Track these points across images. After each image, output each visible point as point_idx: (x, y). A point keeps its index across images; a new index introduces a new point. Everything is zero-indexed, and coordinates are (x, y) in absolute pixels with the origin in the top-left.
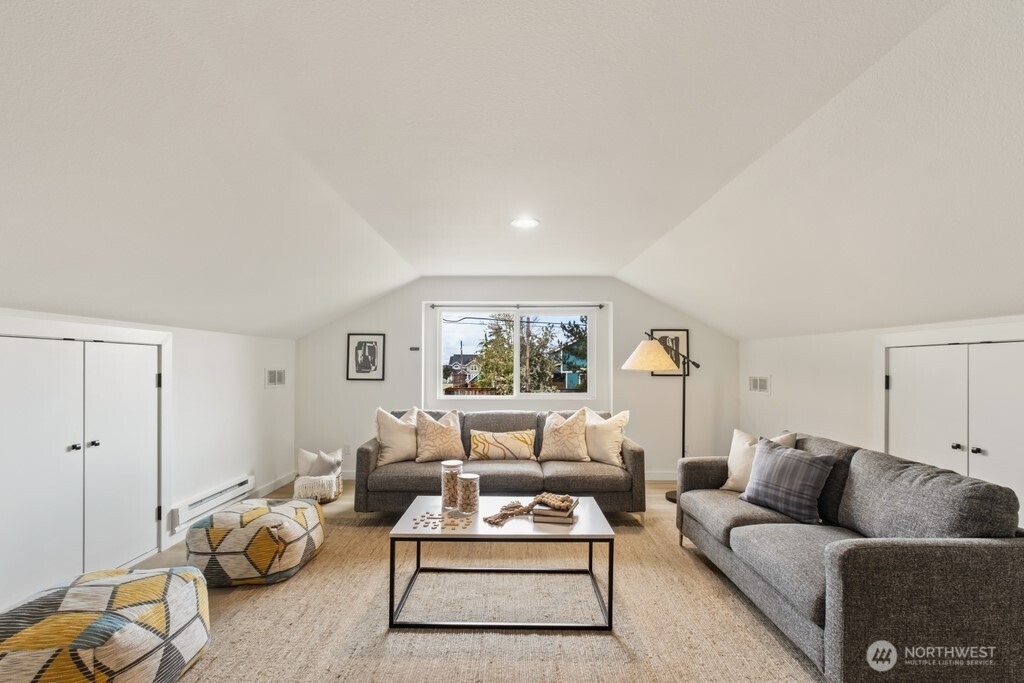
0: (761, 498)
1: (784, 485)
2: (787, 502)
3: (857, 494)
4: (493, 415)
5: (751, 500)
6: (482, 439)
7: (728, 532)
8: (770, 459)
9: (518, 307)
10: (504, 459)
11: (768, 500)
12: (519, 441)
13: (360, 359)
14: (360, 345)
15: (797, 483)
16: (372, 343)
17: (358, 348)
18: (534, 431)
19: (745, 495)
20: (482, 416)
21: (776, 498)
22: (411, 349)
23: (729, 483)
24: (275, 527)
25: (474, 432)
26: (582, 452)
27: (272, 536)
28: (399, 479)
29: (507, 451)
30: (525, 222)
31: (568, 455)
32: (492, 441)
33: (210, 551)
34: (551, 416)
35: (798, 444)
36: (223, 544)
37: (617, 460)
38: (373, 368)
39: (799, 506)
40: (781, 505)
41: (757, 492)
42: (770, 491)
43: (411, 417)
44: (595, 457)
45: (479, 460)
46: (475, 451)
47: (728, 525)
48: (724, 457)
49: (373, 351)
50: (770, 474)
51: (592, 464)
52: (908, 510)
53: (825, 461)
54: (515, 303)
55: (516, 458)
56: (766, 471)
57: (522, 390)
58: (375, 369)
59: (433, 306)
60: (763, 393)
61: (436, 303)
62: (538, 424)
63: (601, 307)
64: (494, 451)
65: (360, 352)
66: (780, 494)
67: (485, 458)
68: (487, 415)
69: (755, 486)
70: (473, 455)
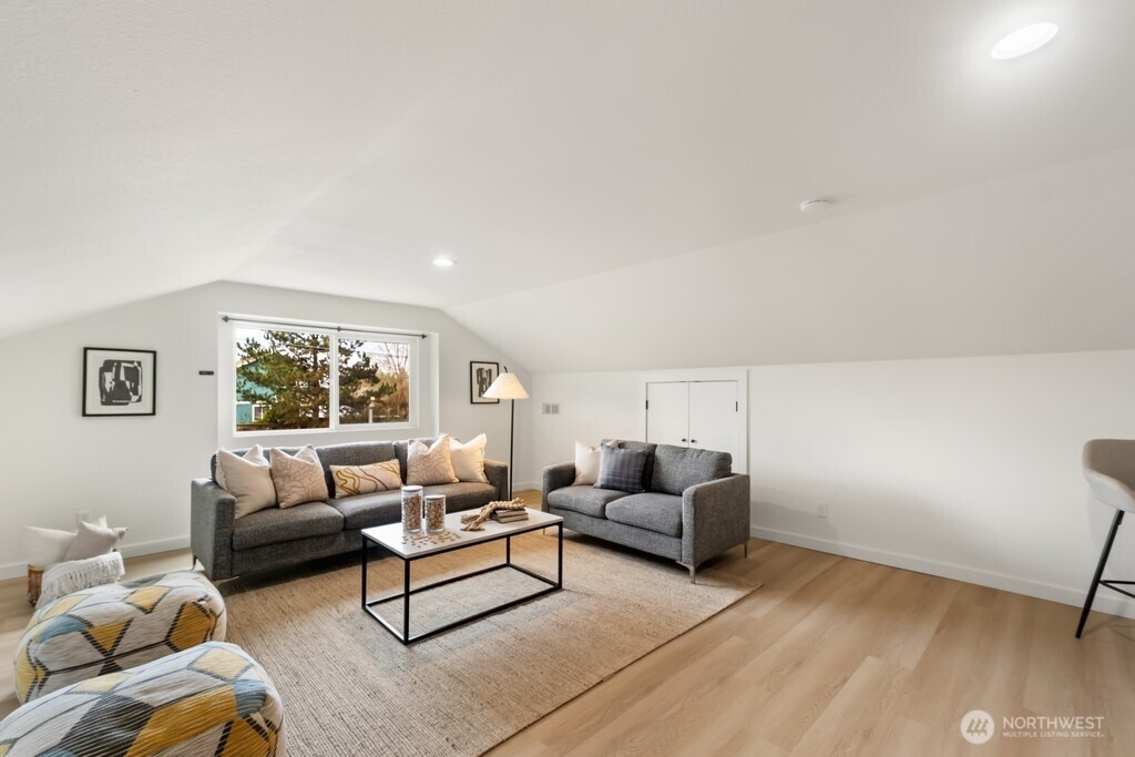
0: (611, 484)
1: (625, 472)
2: (627, 483)
3: (664, 470)
4: (350, 448)
5: (603, 487)
6: (346, 473)
7: (604, 507)
8: (614, 458)
9: (339, 329)
10: (375, 491)
11: (615, 484)
12: (387, 471)
13: (109, 385)
14: (108, 366)
15: (632, 469)
16: (132, 362)
17: (103, 370)
18: (396, 461)
19: (599, 483)
20: (338, 450)
21: (621, 482)
22: (201, 373)
23: (579, 479)
24: (202, 600)
25: (334, 468)
26: (451, 475)
27: (204, 611)
28: (279, 528)
29: (378, 483)
30: (443, 262)
31: (440, 479)
32: (362, 474)
33: (102, 657)
34: (413, 444)
35: (621, 445)
36: (123, 641)
37: (482, 477)
38: (134, 398)
39: (634, 484)
40: (624, 486)
41: (608, 480)
42: (617, 478)
43: (258, 457)
44: (463, 477)
45: (347, 496)
46: (342, 486)
47: (603, 503)
48: (571, 462)
49: (133, 374)
50: (615, 467)
51: (462, 484)
52: (693, 472)
53: (643, 454)
54: (336, 325)
55: (387, 489)
56: (613, 465)
57: (343, 421)
58: (139, 400)
59: (226, 319)
60: (555, 416)
61: (229, 315)
62: (399, 453)
63: (423, 336)
64: (365, 484)
65: (109, 376)
66: (623, 479)
67: (356, 493)
68: (344, 449)
69: (605, 477)
70: (340, 492)
